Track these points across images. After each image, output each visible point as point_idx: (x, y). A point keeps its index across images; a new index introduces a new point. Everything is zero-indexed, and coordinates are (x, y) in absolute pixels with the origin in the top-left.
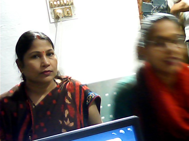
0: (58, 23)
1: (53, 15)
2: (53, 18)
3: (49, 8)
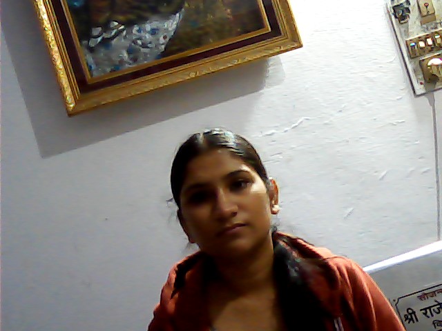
0: (436, 94)
1: (421, 76)
2: (421, 84)
3: (407, 59)
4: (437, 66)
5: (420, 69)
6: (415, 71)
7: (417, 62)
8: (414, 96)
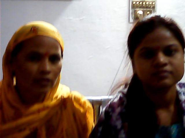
4: (140, 14)
5: (134, 14)
6: (132, 13)
7: (134, 11)
8: (128, 23)
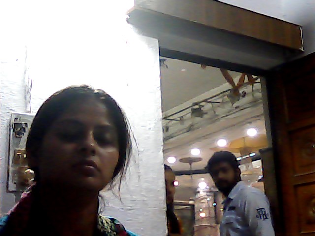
1: (16, 178)
2: (15, 184)
3: (11, 162)
7: (18, 168)
8: (5, 191)
